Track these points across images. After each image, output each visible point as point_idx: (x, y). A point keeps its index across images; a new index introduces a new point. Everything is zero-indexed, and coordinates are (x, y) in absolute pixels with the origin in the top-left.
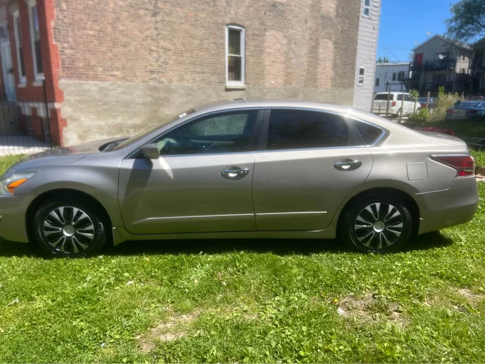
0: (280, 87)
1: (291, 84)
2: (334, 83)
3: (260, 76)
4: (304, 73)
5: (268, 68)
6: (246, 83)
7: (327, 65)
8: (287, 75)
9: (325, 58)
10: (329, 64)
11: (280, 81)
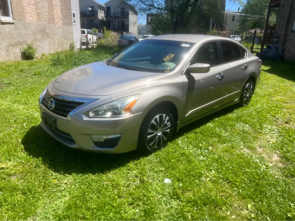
0: (35, 22)
1: (41, 21)
2: (63, 22)
3: (22, 13)
4: (47, 14)
5: (26, 8)
6: (13, 19)
7: (58, 9)
8: (38, 14)
9: (56, 4)
10: (59, 9)
11: (35, 18)
